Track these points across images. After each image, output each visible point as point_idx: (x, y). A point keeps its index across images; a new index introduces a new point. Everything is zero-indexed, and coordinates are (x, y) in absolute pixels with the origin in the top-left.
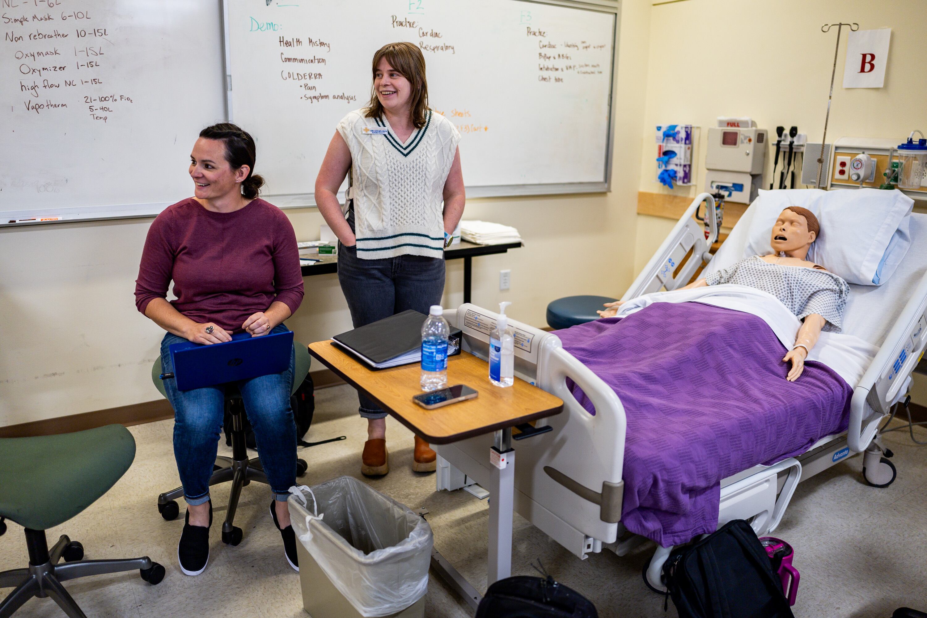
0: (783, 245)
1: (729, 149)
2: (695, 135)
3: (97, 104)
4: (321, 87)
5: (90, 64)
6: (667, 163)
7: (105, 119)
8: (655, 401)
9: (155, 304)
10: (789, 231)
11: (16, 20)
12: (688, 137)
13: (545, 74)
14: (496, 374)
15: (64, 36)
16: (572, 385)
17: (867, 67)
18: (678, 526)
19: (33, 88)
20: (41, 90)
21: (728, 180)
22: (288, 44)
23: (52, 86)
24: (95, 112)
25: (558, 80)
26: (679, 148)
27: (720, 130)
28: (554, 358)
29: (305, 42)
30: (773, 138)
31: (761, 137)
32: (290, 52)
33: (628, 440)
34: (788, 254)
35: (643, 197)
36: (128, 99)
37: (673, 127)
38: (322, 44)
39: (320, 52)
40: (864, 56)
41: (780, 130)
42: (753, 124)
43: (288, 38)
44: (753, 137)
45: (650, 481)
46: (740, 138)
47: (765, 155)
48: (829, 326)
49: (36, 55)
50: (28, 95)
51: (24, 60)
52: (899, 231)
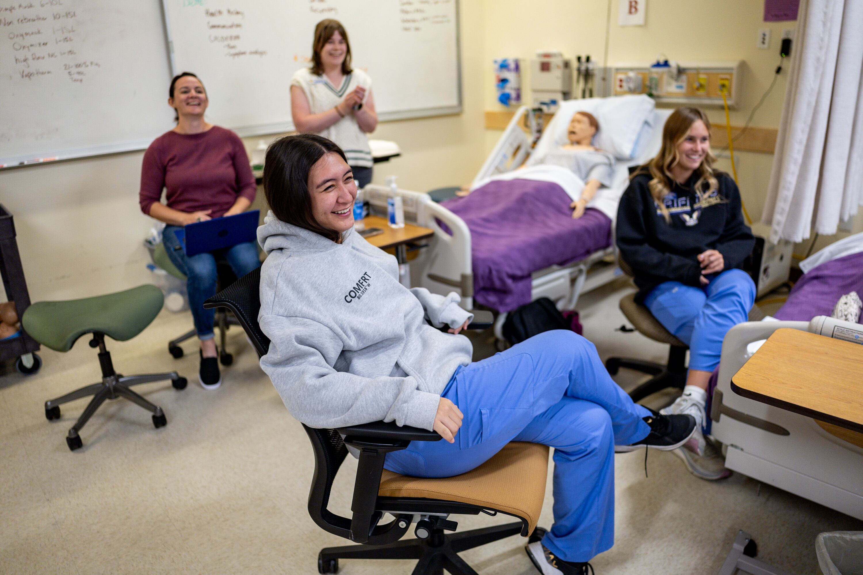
0: (575, 137)
1: (546, 75)
2: (522, 66)
3: (74, 70)
4: (240, 46)
5: (66, 40)
6: (503, 88)
7: (81, 81)
8: (490, 232)
9: (155, 207)
10: (578, 127)
11: (6, 9)
12: (517, 68)
13: (407, 25)
14: (393, 220)
15: (44, 19)
16: (439, 222)
17: (633, 10)
18: (509, 300)
19: (25, 60)
20: (30, 62)
21: (546, 98)
22: (212, 14)
23: (38, 58)
24: (73, 76)
25: (417, 29)
26: (510, 76)
27: (538, 61)
28: (427, 207)
29: (225, 12)
30: (575, 64)
31: (567, 65)
32: (214, 21)
33: (473, 250)
34: (578, 143)
35: (490, 116)
36: (97, 64)
37: (505, 61)
38: (238, 13)
39: (237, 19)
40: (631, 2)
41: (579, 59)
42: (561, 55)
43: (212, 10)
44: (561, 64)
45: (487, 271)
46: (553, 66)
47: (570, 77)
48: (602, 186)
49: (24, 35)
50: (21, 66)
51: (16, 40)
52: (646, 123)
